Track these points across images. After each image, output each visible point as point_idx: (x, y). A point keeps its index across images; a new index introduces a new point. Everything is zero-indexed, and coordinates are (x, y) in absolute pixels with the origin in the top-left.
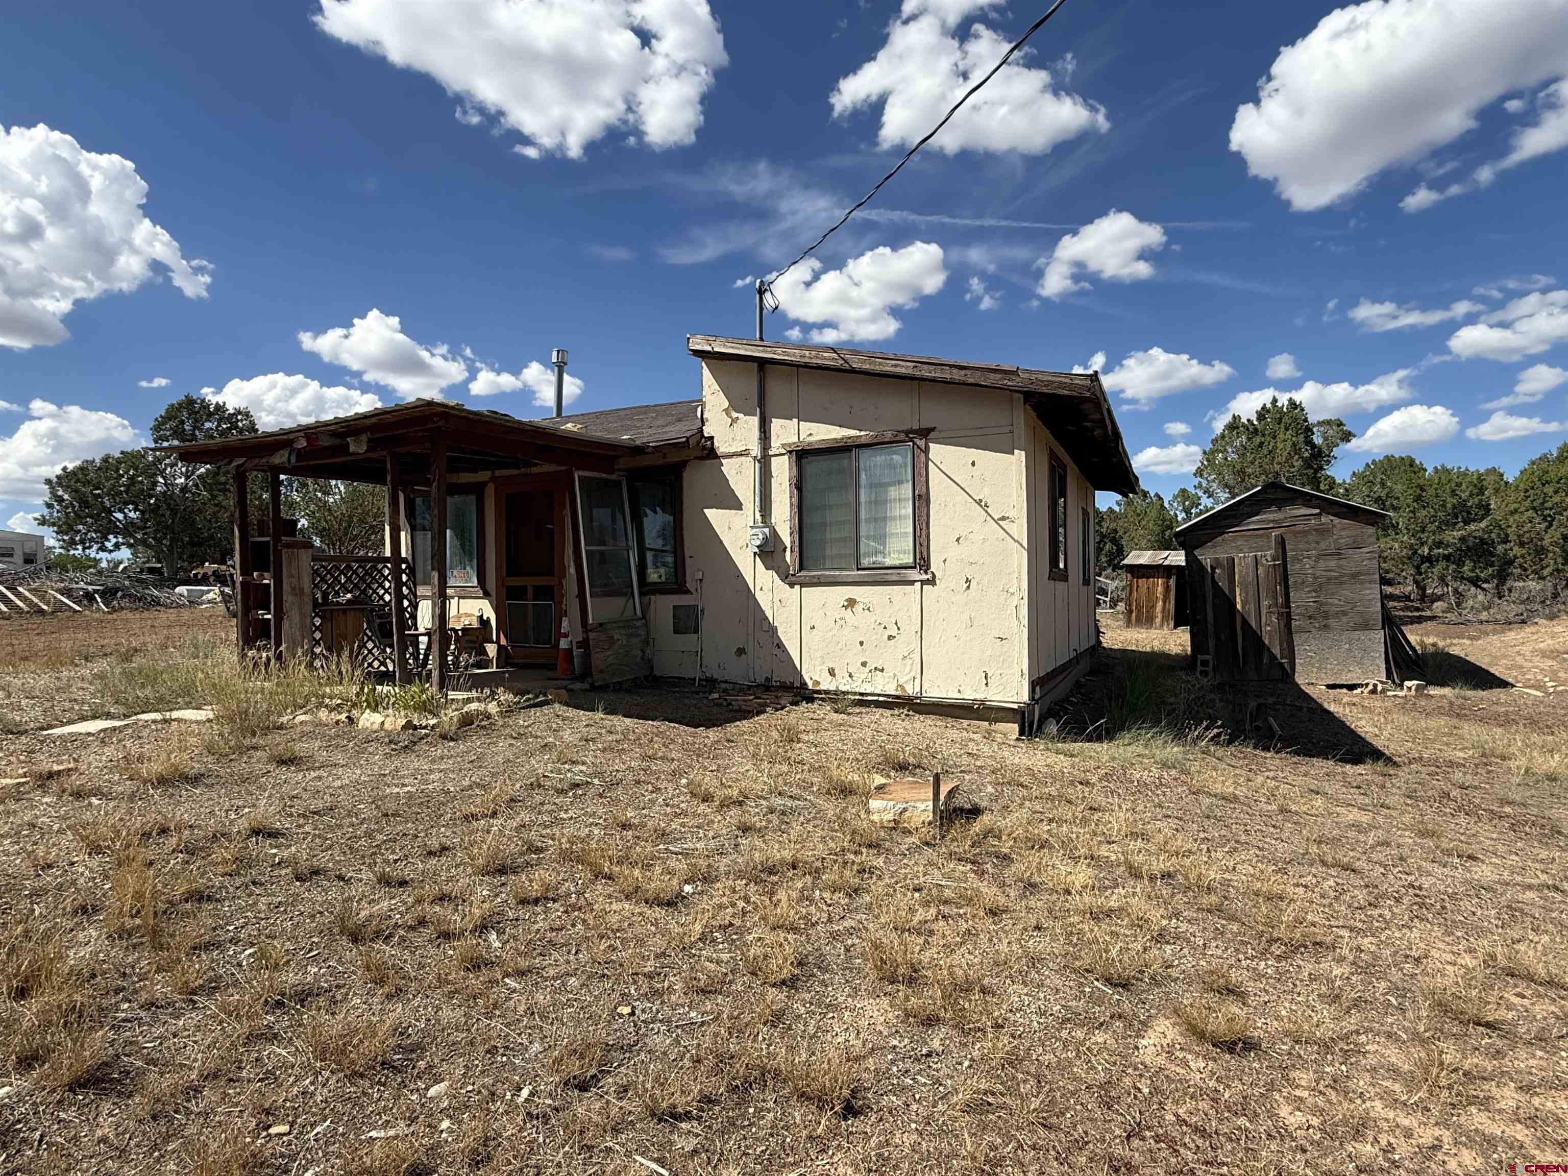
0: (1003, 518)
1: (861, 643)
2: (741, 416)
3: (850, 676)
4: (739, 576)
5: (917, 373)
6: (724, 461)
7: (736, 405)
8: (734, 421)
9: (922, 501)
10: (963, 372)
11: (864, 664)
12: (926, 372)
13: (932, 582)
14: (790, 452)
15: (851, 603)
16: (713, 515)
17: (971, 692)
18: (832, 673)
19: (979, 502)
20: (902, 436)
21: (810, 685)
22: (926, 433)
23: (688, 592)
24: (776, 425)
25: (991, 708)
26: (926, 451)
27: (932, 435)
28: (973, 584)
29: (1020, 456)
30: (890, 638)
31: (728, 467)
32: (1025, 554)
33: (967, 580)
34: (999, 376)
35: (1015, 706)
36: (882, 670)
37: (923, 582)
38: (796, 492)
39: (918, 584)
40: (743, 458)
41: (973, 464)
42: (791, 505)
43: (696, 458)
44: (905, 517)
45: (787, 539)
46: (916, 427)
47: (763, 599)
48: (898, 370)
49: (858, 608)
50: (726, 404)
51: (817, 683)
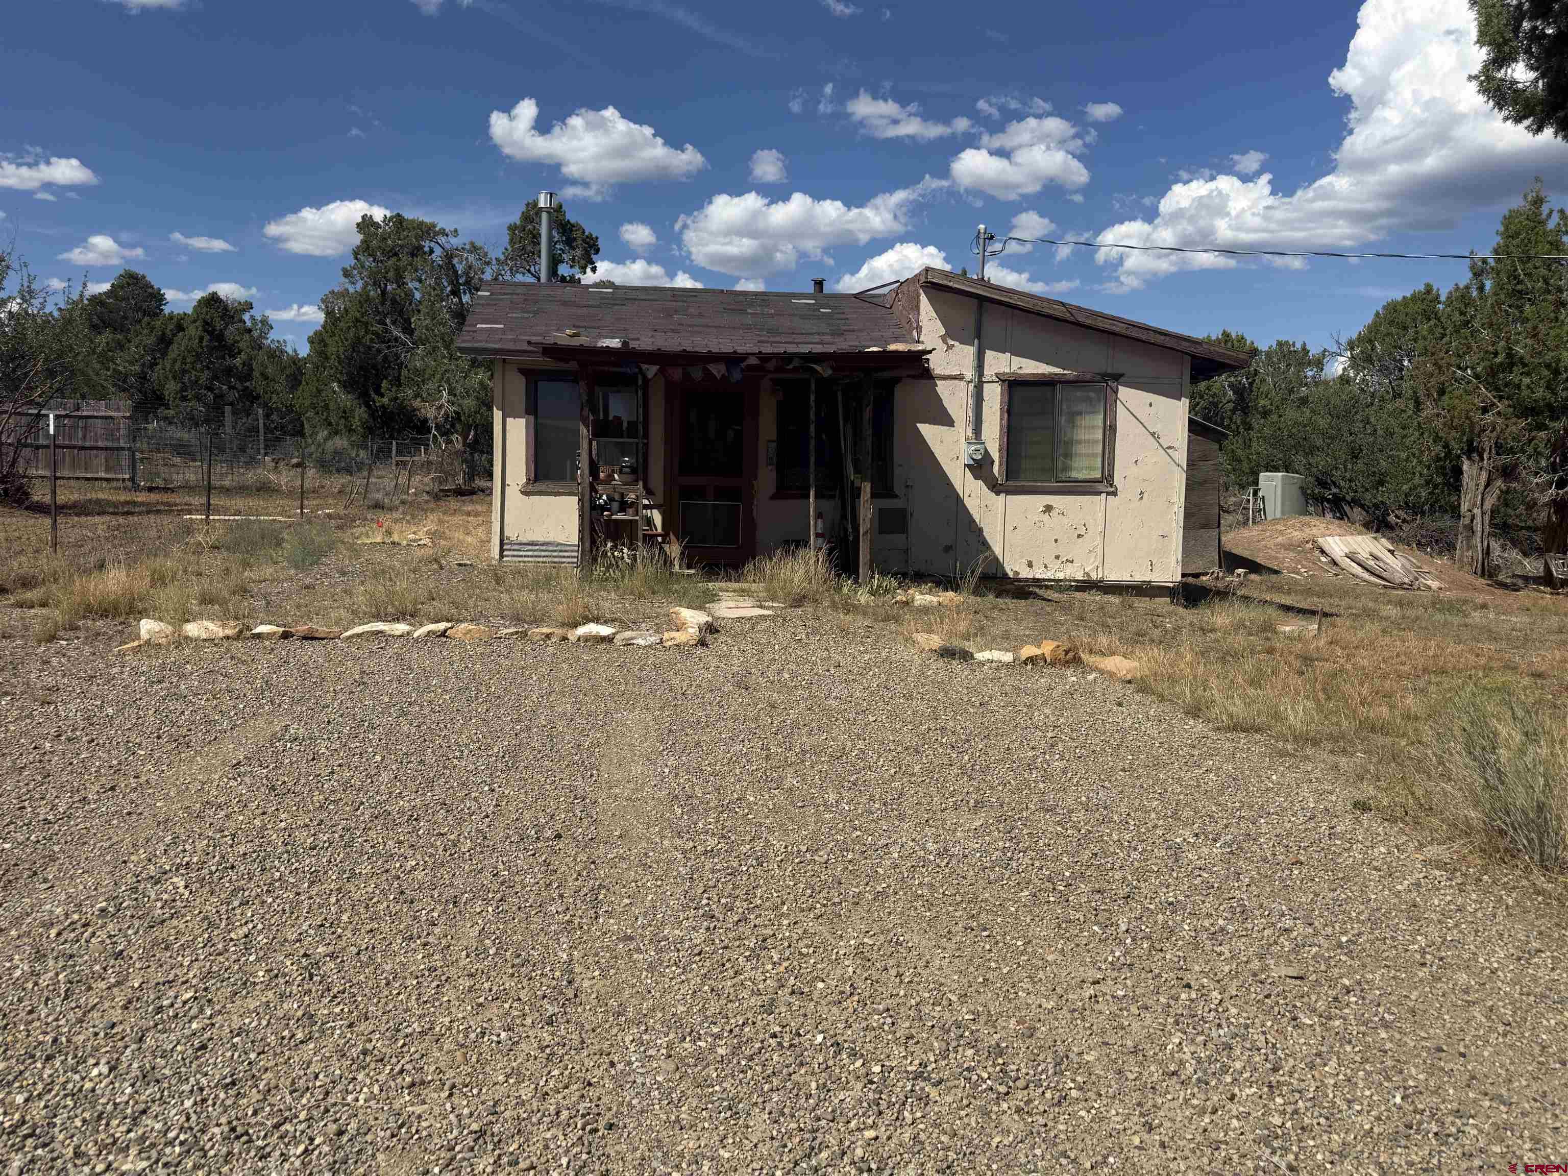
0: (1170, 448)
1: (1056, 541)
2: (957, 344)
3: (1046, 567)
4: (949, 484)
5: (1128, 333)
6: (938, 382)
7: (952, 333)
8: (950, 347)
9: (1110, 431)
10: (1162, 337)
11: (1057, 557)
12: (1135, 334)
13: (1114, 494)
14: (1003, 381)
15: (1048, 509)
16: (926, 429)
17: (1140, 576)
18: (1030, 565)
19: (1153, 434)
20: (1098, 378)
21: (1011, 574)
22: (1117, 378)
23: (896, 496)
24: (990, 355)
25: (1153, 587)
26: (1116, 392)
27: (1122, 380)
28: (1145, 495)
29: (1185, 403)
30: (1079, 536)
31: (942, 388)
32: (1184, 475)
33: (1142, 493)
34: (1187, 344)
35: (1171, 585)
36: (1072, 562)
37: (1108, 494)
38: (1006, 416)
39: (1104, 495)
40: (957, 382)
41: (1151, 405)
42: (1001, 425)
43: (908, 376)
44: (1097, 442)
45: (995, 456)
46: (1109, 371)
47: (972, 505)
48: (1114, 328)
49: (1054, 513)
50: (942, 331)
51: (1017, 573)
